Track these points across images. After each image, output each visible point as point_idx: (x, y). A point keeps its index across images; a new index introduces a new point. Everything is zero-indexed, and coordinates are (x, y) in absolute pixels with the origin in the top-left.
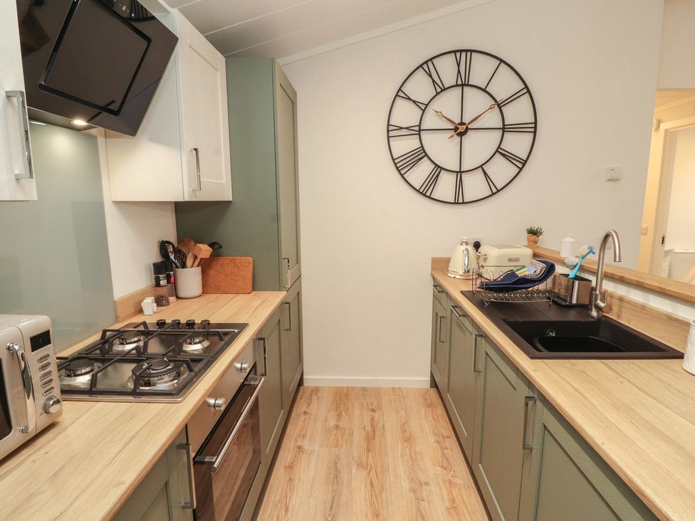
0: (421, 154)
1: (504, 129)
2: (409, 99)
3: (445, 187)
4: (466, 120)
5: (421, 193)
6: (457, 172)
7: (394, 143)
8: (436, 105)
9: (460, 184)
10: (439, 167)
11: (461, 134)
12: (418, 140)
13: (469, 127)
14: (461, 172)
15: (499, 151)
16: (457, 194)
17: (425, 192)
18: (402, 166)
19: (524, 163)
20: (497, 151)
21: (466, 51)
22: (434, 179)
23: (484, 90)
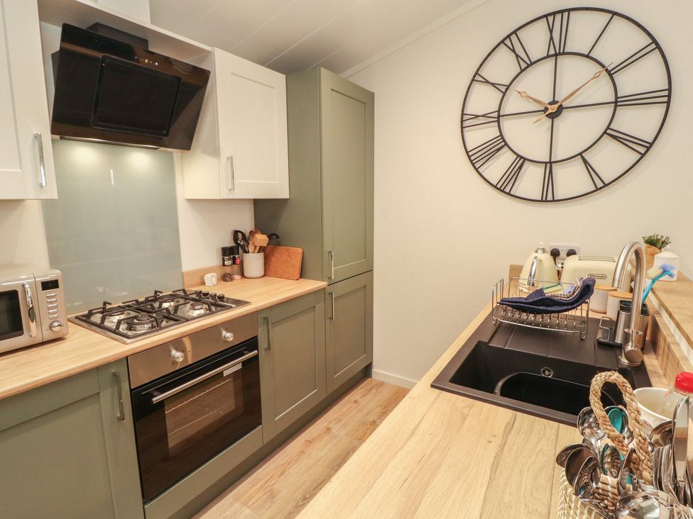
0: (501, 143)
1: (617, 103)
2: (487, 82)
3: (530, 181)
4: (559, 98)
5: (499, 189)
6: (546, 163)
7: (468, 134)
8: (521, 85)
9: (549, 178)
10: (522, 157)
11: (553, 116)
12: (497, 128)
13: (564, 105)
14: (551, 163)
15: (609, 132)
16: (545, 190)
17: (504, 187)
18: (477, 158)
19: (649, 146)
20: (605, 132)
21: (562, 12)
22: (515, 172)
23: (587, 56)
